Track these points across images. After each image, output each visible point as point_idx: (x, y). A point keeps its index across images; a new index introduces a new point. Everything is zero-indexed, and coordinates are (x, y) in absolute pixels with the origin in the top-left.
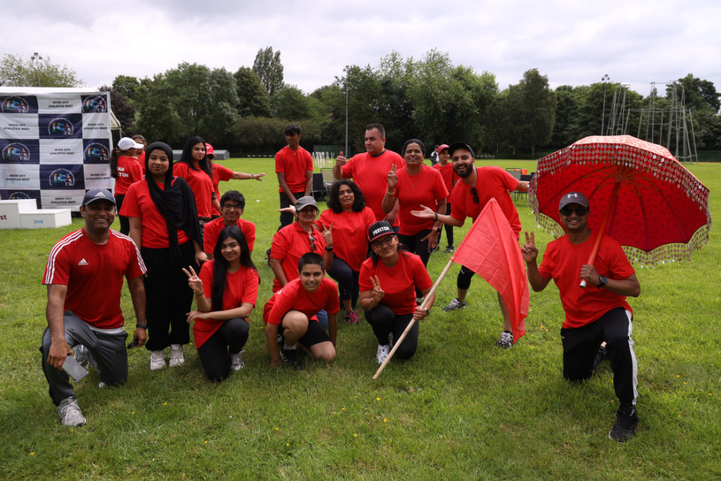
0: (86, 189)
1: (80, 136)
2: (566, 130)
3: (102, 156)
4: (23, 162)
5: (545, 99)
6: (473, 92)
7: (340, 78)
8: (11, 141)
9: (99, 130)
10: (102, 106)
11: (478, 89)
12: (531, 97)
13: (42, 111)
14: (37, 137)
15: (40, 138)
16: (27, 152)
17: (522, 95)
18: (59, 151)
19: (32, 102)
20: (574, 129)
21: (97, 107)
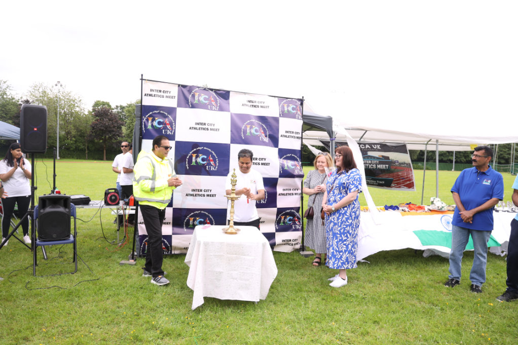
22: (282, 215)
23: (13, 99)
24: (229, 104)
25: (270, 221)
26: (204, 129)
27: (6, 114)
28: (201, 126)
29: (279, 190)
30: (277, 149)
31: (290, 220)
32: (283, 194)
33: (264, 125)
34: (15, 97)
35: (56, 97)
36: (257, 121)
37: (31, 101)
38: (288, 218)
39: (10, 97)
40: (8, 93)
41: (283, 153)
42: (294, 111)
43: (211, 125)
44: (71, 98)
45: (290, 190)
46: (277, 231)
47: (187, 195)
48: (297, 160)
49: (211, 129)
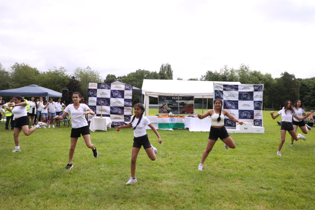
0: (254, 119)
1: (253, 100)
2: (304, 98)
3: (260, 107)
4: (233, 109)
5: (295, 84)
6: (263, 81)
7: (203, 76)
8: (229, 101)
9: (260, 98)
10: (261, 89)
11: (265, 80)
12: (288, 83)
13: (239, 90)
14: (238, 100)
15: (239, 100)
16: (234, 105)
17: (283, 83)
18: (245, 105)
19: (236, 88)
20: (308, 98)
21: (259, 89)
22: (126, 117)
23: (67, 76)
24: (111, 87)
26: (104, 94)
27: (64, 84)
29: (125, 110)
33: (120, 93)
34: (68, 75)
35: (87, 74)
36: (118, 92)
37: (75, 77)
39: (66, 75)
40: (65, 73)
41: (125, 100)
42: (129, 88)
44: (94, 74)
45: (128, 110)
46: (124, 121)
47: (100, 111)
48: (130, 102)
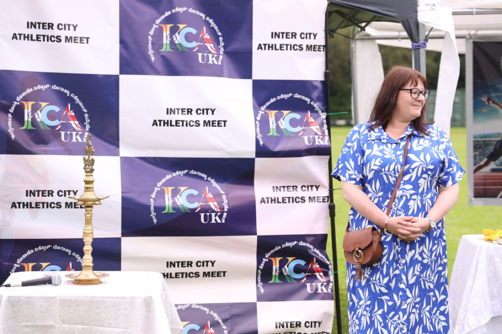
22: (275, 255)
25: (240, 272)
26: (49, 38)
28: (41, 32)
29: (261, 189)
30: (248, 83)
31: (297, 270)
32: (274, 200)
33: (211, 21)
36: (191, 10)
38: (293, 263)
41: (266, 92)
43: (67, 26)
45: (295, 187)
46: (261, 298)
47: (14, 205)
48: (312, 109)
49: (68, 39)
